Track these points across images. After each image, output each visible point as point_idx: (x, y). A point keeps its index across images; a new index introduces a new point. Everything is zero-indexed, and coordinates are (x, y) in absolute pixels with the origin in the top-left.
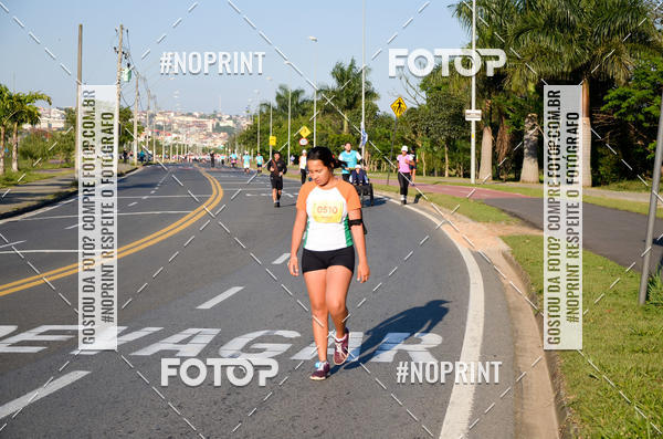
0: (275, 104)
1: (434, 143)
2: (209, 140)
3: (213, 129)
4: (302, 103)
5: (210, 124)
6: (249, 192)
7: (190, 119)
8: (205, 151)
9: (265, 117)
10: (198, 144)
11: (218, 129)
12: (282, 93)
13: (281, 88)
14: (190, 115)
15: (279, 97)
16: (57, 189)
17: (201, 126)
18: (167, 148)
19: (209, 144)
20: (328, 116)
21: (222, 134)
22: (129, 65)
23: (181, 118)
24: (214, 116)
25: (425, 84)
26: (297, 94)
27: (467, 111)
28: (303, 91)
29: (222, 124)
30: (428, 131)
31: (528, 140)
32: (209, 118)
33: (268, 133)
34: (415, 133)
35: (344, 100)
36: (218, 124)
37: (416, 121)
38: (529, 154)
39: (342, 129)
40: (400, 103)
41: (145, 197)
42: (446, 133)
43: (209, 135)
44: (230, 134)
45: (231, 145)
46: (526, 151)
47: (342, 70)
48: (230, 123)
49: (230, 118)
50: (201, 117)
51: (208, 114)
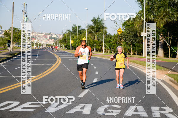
0: (71, 30)
1: (127, 43)
2: (48, 42)
3: (50, 38)
4: (81, 30)
5: (49, 36)
6: (69, 58)
7: (42, 35)
8: (47, 45)
9: (69, 34)
10: (45, 43)
11: (51, 38)
12: (74, 26)
13: (74, 25)
14: (42, 33)
15: (73, 28)
16: (6, 56)
17: (46, 37)
18: (36, 44)
19: (48, 43)
20: (90, 34)
21: (52, 40)
22: (27, 16)
23: (39, 34)
24: (50, 34)
25: (124, 24)
26: (79, 27)
27: (142, 33)
28: (81, 26)
29: (52, 37)
30: (125, 39)
31: (160, 43)
32: (48, 34)
33: (70, 39)
34: (121, 40)
35: (95, 29)
36: (51, 37)
37: (121, 36)
38: (160, 47)
39: (95, 38)
40: (120, 30)
41: (35, 59)
42: (131, 40)
43: (48, 40)
44: (55, 40)
45: (56, 43)
46: (160, 46)
47: (95, 19)
48: (55, 36)
49: (55, 35)
50: (46, 34)
51: (48, 33)
